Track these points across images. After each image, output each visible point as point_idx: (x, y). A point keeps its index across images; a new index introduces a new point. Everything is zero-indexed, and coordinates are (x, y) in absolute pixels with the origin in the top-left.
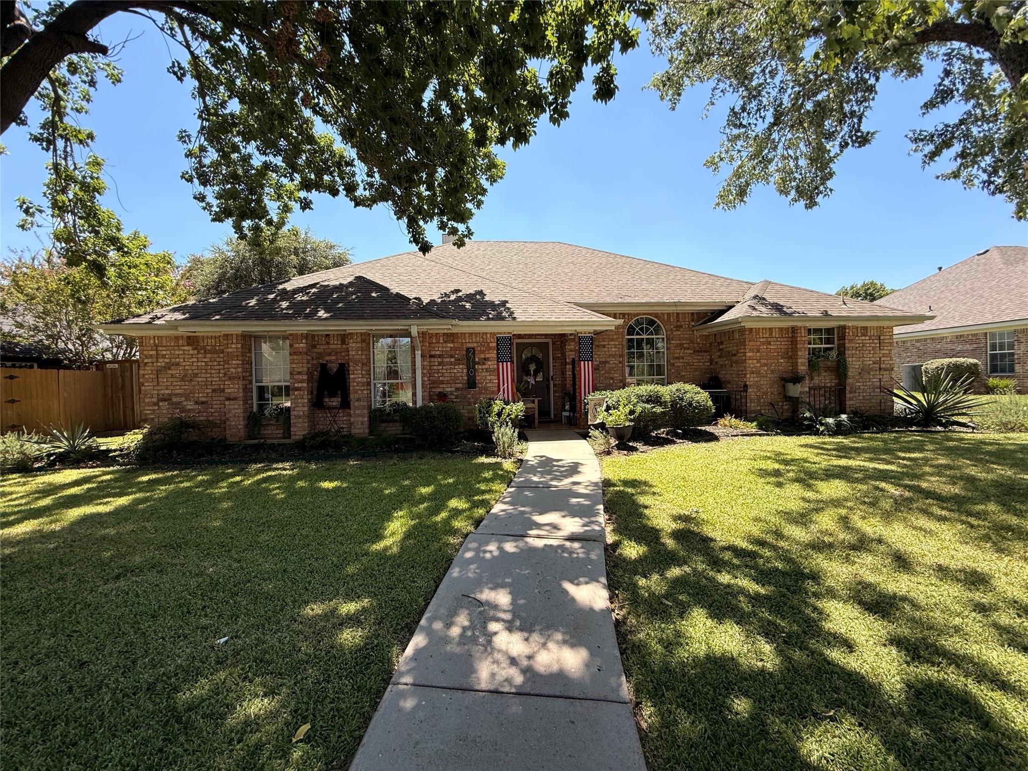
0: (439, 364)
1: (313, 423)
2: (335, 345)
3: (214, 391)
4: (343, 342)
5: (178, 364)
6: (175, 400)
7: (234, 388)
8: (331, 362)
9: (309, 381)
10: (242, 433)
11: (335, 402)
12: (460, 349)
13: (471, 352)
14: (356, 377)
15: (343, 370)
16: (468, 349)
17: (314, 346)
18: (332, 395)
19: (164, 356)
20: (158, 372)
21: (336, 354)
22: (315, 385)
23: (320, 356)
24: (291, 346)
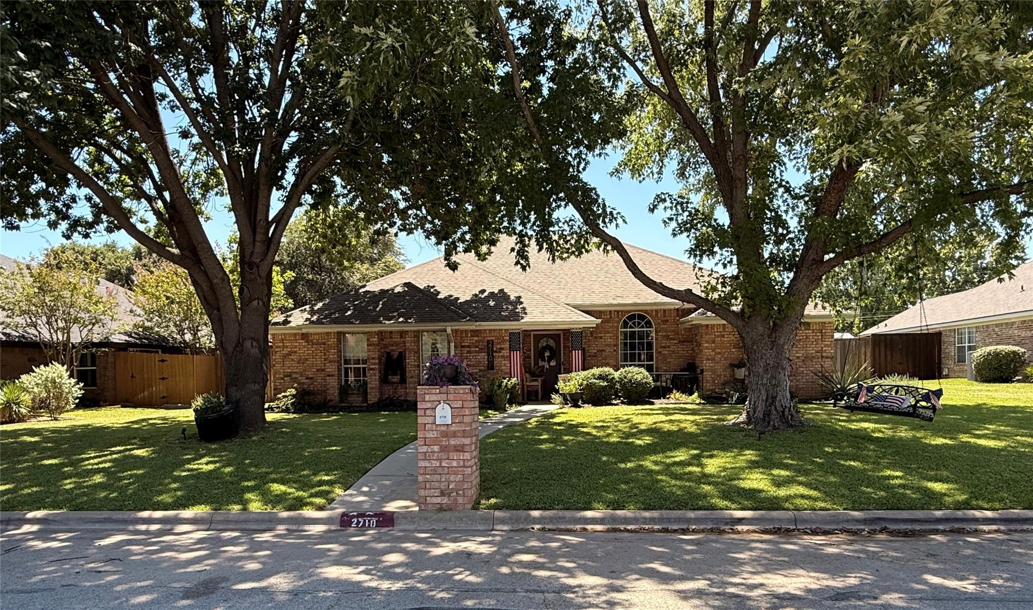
0: (468, 352)
1: (381, 394)
2: (397, 339)
3: (318, 370)
4: (401, 337)
5: (296, 352)
6: (294, 376)
7: (331, 368)
8: (393, 350)
9: (380, 364)
10: (337, 399)
11: (396, 379)
12: (483, 341)
13: (490, 343)
14: (410, 361)
15: (402, 356)
16: (488, 341)
17: (382, 340)
18: (394, 374)
19: (287, 347)
20: (285, 357)
21: (397, 345)
22: (383, 367)
23: (386, 346)
24: (368, 340)
